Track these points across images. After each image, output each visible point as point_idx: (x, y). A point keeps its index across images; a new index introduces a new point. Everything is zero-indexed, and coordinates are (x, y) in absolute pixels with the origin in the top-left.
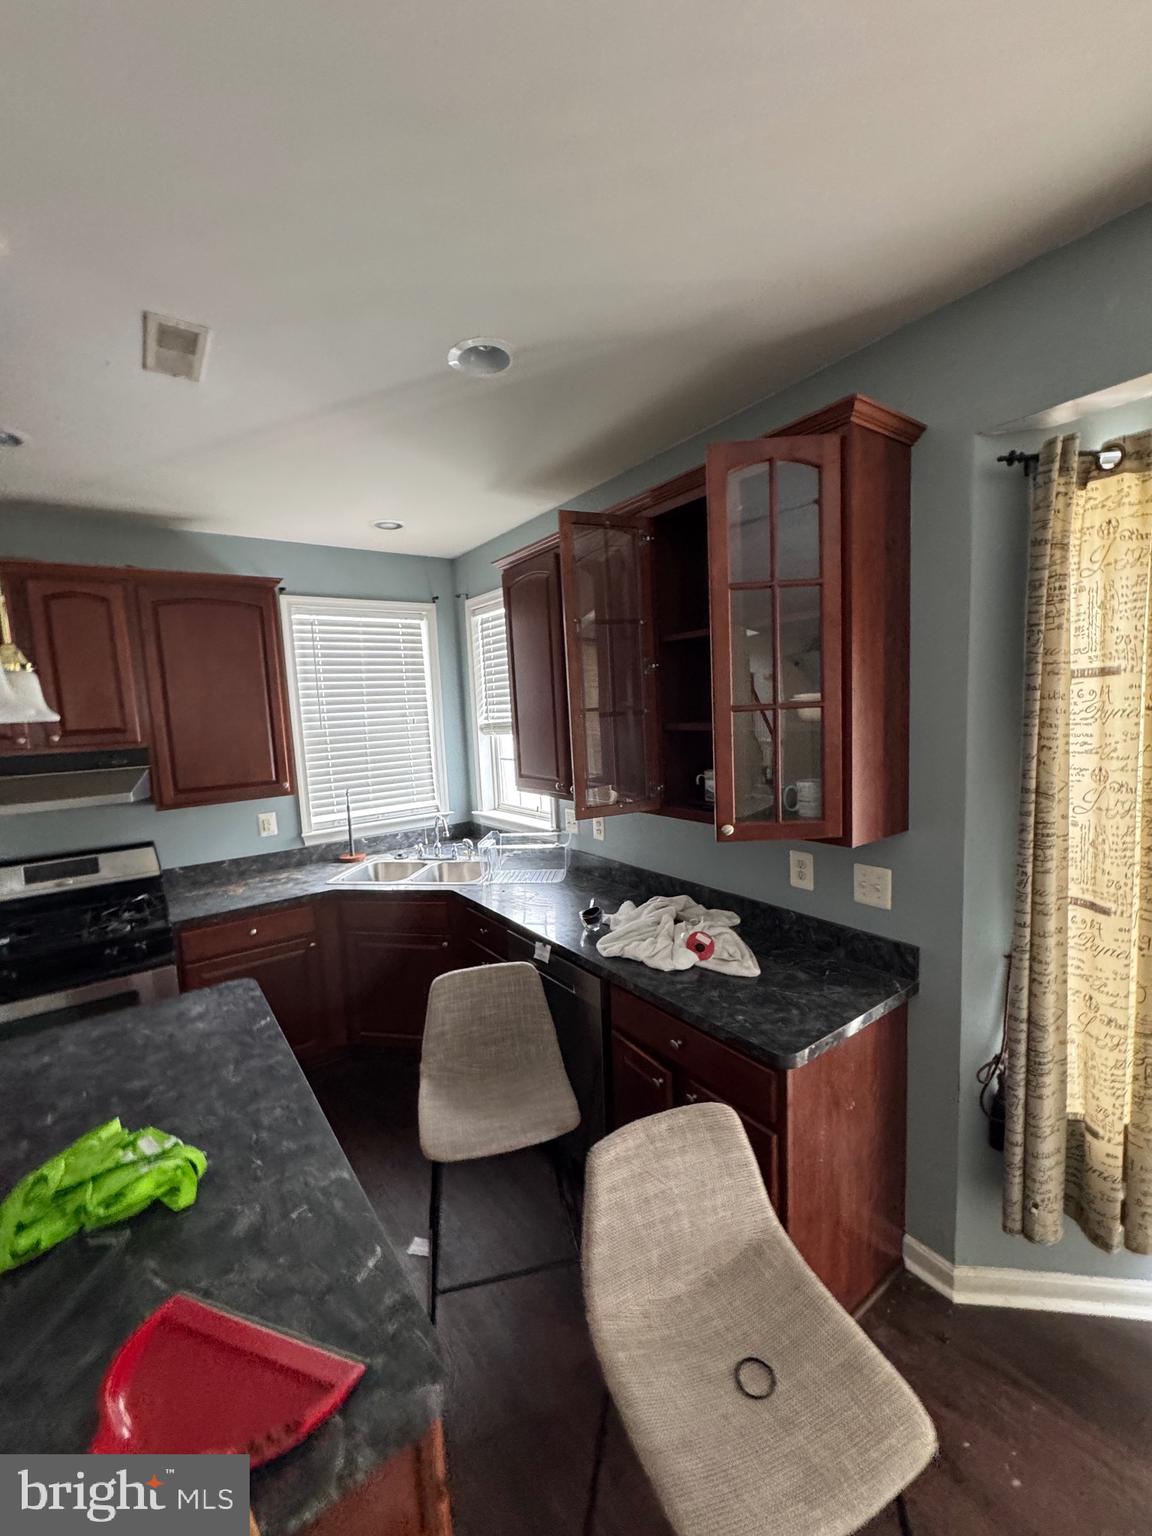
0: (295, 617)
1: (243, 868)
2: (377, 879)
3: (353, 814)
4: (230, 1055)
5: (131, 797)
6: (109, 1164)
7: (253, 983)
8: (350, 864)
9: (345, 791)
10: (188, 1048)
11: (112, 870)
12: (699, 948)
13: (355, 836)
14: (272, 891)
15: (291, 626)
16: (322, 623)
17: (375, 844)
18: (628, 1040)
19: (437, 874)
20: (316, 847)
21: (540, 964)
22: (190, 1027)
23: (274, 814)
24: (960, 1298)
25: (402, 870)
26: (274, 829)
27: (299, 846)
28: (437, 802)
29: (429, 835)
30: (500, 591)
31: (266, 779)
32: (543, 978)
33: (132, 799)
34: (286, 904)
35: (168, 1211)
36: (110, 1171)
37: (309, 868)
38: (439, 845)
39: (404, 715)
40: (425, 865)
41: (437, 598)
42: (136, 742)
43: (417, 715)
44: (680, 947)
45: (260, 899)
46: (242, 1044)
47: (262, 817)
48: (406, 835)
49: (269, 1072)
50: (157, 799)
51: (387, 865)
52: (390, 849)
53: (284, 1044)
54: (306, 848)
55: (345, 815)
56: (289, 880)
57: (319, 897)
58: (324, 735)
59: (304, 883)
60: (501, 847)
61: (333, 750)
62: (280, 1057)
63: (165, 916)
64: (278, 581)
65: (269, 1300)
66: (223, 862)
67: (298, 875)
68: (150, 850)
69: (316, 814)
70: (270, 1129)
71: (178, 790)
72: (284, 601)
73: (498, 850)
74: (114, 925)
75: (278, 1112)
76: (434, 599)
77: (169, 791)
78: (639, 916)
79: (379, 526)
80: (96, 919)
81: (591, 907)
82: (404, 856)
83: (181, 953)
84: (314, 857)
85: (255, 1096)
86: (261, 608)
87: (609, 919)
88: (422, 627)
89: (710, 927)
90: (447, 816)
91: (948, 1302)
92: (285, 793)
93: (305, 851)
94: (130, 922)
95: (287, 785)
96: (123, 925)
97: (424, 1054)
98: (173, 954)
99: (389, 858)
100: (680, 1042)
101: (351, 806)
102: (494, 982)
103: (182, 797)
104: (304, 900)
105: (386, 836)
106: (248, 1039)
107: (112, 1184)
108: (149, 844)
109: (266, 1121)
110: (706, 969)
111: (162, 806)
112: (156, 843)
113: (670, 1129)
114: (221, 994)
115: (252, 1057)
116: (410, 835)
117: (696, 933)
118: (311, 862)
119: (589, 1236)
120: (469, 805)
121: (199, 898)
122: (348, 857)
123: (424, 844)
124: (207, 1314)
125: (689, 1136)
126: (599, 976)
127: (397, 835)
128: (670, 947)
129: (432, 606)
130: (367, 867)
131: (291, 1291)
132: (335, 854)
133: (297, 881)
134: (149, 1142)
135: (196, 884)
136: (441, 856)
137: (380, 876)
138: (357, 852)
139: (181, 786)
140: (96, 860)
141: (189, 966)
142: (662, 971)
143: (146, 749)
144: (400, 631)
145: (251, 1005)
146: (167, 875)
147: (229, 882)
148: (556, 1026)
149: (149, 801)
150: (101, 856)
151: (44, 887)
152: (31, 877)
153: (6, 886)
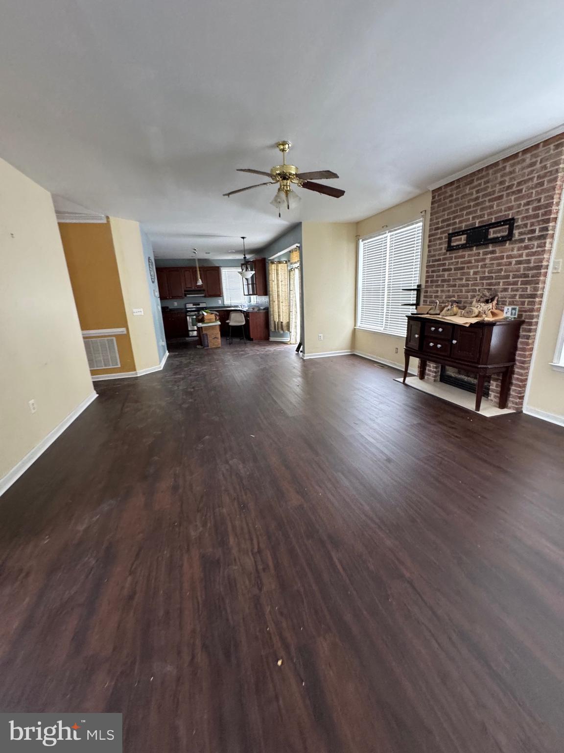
0: (223, 271)
16: (227, 271)
20: (226, 306)
27: (224, 306)
28: (247, 299)
31: (219, 294)
33: (203, 296)
47: (219, 301)
55: (229, 301)
68: (205, 304)
72: (221, 268)
86: (218, 271)
139: (208, 295)
143: (205, 289)
150: (200, 304)
151: (195, 306)
152: (193, 305)
153: (191, 306)
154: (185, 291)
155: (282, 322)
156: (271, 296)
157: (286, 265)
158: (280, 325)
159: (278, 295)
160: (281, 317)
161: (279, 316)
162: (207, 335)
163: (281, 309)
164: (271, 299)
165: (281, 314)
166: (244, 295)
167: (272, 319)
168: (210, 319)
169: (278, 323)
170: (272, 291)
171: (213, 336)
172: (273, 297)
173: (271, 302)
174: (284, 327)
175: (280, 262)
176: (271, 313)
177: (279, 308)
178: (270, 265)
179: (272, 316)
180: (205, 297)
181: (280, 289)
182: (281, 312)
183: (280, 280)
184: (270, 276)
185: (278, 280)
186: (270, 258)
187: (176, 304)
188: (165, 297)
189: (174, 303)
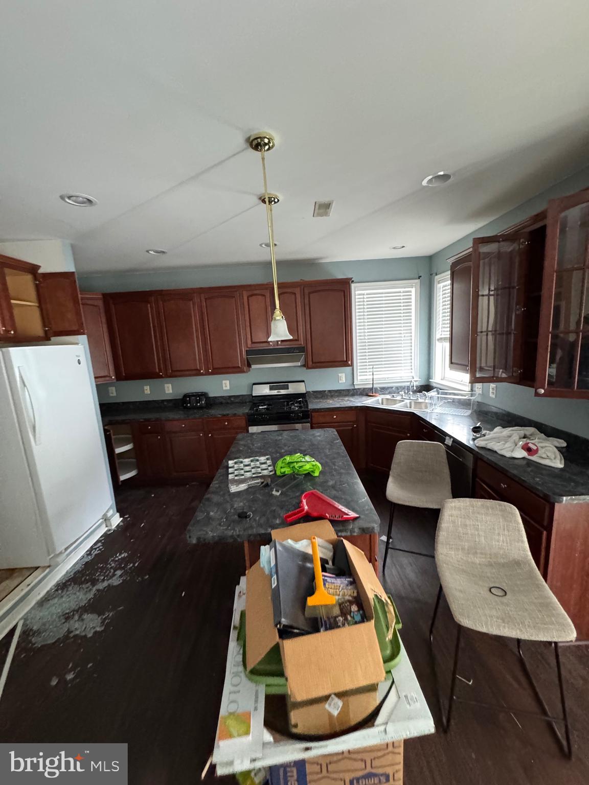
0: (357, 292)
1: (333, 394)
2: (382, 404)
3: (375, 377)
4: (327, 447)
5: (299, 364)
6: (299, 460)
7: (334, 430)
8: (371, 397)
9: (372, 367)
10: (316, 443)
11: (293, 389)
12: (529, 450)
13: (375, 386)
14: (342, 403)
15: (355, 296)
16: (367, 294)
17: (383, 390)
18: (484, 484)
19: (409, 406)
20: (359, 389)
21: (447, 446)
22: (316, 438)
23: (344, 374)
25: (395, 402)
26: (344, 380)
27: (353, 388)
28: (413, 374)
29: (408, 389)
30: (449, 272)
31: (343, 360)
32: (446, 451)
33: (299, 365)
34: (346, 409)
35: (312, 476)
36: (299, 462)
37: (356, 397)
38: (411, 393)
39: (401, 334)
40: (403, 401)
41: (421, 276)
42: (301, 344)
43: (406, 333)
44: (519, 448)
45: (338, 405)
46: (331, 445)
48: (397, 388)
49: (338, 453)
50: (306, 366)
51: (387, 399)
52: (390, 393)
53: (343, 448)
54: (355, 389)
55: (371, 377)
56: (348, 400)
57: (359, 408)
58: (365, 342)
59: (354, 402)
60: (439, 396)
61: (369, 349)
62: (342, 451)
63: (307, 407)
64: (352, 278)
65: (335, 498)
66: (325, 391)
67: (351, 399)
68: (303, 383)
69: (360, 375)
70: (338, 466)
71: (314, 363)
72: (353, 286)
73: (438, 397)
74: (293, 407)
75: (340, 463)
76: (419, 277)
77: (310, 363)
78: (501, 433)
79: (394, 248)
80: (288, 405)
81: (477, 426)
82: (395, 396)
83: (311, 419)
84: (359, 393)
85: (334, 458)
86: (344, 292)
87: (486, 433)
88: (411, 291)
89: (539, 442)
90: (417, 381)
92: (349, 366)
93: (355, 391)
94: (297, 406)
95: (350, 362)
96: (295, 408)
97: (392, 468)
98: (309, 420)
99: (388, 397)
100: (505, 486)
101: (374, 373)
102: (424, 448)
103: (315, 365)
104: (353, 408)
105: (388, 388)
106: (332, 444)
107: (300, 464)
108: (303, 381)
109: (337, 464)
110: (530, 460)
111: (308, 368)
112: (305, 381)
113: (482, 505)
114: (325, 431)
115: (334, 449)
116: (399, 388)
117: (529, 443)
118: (357, 395)
119: (439, 528)
120: (429, 376)
121: (318, 403)
122: (372, 394)
123: (405, 393)
124: (322, 496)
125: (490, 510)
126: (473, 454)
127: (393, 387)
128: (513, 447)
129: (418, 281)
130: (378, 400)
131: (342, 498)
132: (367, 392)
133: (351, 401)
134: (308, 458)
135: (316, 398)
136: (412, 398)
137: (384, 404)
138: (375, 393)
139: (314, 361)
140: (288, 385)
141: (314, 425)
142: (505, 456)
143: (304, 347)
144: (402, 294)
145: (334, 436)
146: (308, 392)
147: (327, 398)
148: (450, 472)
149: (304, 366)
150: (289, 384)
151: (275, 392)
152: (271, 389)
153: (265, 390)
154: (248, 352)
187: (224, 388)
188: (197, 370)
189: (224, 382)
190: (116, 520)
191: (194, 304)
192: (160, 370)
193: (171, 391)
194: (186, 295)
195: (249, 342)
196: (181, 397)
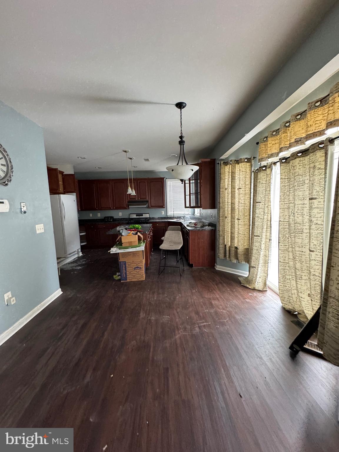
0: (168, 182)
1: (159, 219)
3: (175, 213)
5: (146, 206)
9: (173, 209)
11: (145, 216)
16: (172, 183)
20: (169, 217)
23: (164, 211)
24: (217, 269)
26: (163, 213)
27: (166, 216)
28: (189, 212)
31: (161, 205)
34: (161, 222)
42: (147, 200)
47: (162, 212)
55: (173, 213)
57: (166, 222)
58: (172, 200)
61: (173, 202)
64: (165, 178)
68: (148, 214)
69: (169, 212)
71: (151, 206)
72: (167, 180)
86: (162, 182)
91: (215, 269)
95: (166, 207)
101: (174, 211)
103: (152, 207)
104: (164, 222)
105: (179, 217)
111: (150, 208)
122: (173, 219)
135: (153, 220)
139: (152, 206)
146: (150, 218)
150: (143, 214)
151: (138, 217)
152: (137, 216)
153: (134, 216)
154: (128, 202)
155: (236, 248)
156: (221, 210)
157: (248, 164)
158: (233, 252)
159: (233, 209)
160: (236, 240)
161: (232, 238)
162: (125, 263)
163: (236, 229)
164: (221, 213)
165: (236, 236)
166: (186, 207)
167: (221, 241)
168: (130, 243)
169: (230, 247)
170: (224, 202)
171: (134, 266)
172: (224, 211)
173: (221, 218)
174: (239, 256)
175: (238, 162)
176: (221, 233)
177: (233, 197)
178: (223, 166)
179: (221, 238)
180: (148, 207)
181: (237, 200)
182: (236, 233)
183: (237, 187)
184: (222, 181)
185: (233, 187)
186: (222, 157)
187: (120, 215)
188: (110, 207)
189: (120, 213)
190: (81, 254)
191: (110, 184)
192: (97, 207)
193: (100, 216)
194: (107, 181)
195: (129, 198)
196: (104, 218)
